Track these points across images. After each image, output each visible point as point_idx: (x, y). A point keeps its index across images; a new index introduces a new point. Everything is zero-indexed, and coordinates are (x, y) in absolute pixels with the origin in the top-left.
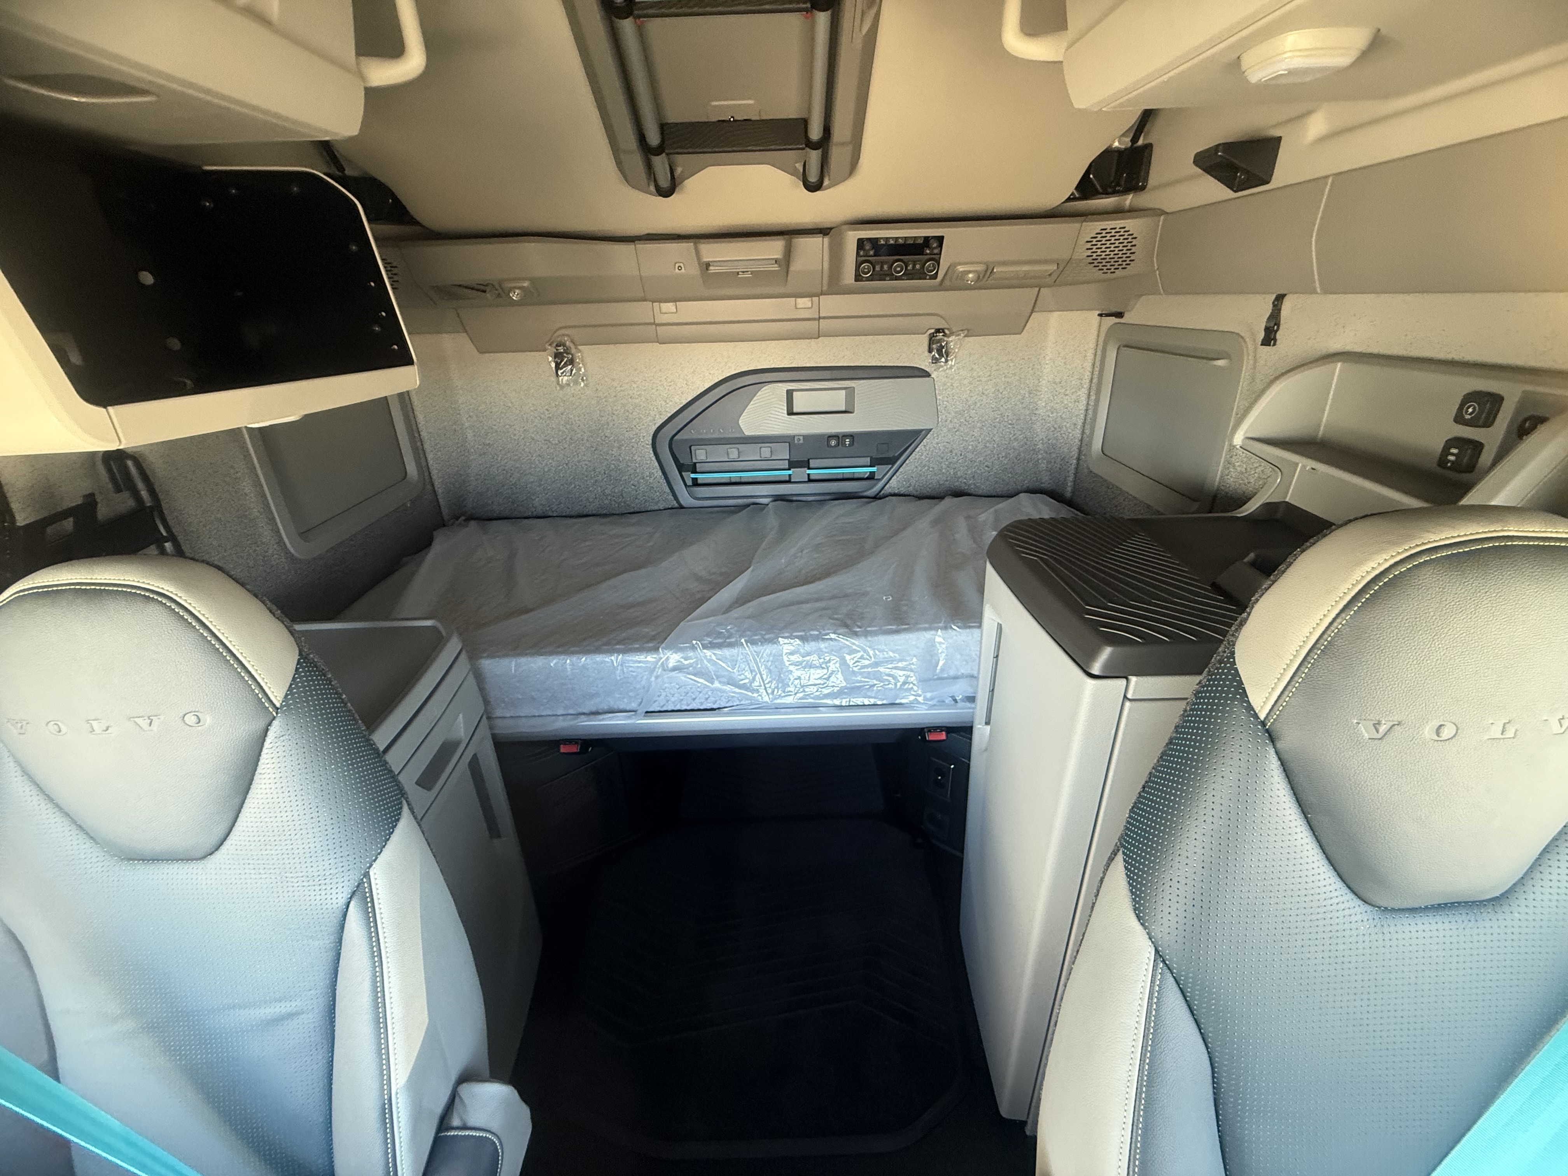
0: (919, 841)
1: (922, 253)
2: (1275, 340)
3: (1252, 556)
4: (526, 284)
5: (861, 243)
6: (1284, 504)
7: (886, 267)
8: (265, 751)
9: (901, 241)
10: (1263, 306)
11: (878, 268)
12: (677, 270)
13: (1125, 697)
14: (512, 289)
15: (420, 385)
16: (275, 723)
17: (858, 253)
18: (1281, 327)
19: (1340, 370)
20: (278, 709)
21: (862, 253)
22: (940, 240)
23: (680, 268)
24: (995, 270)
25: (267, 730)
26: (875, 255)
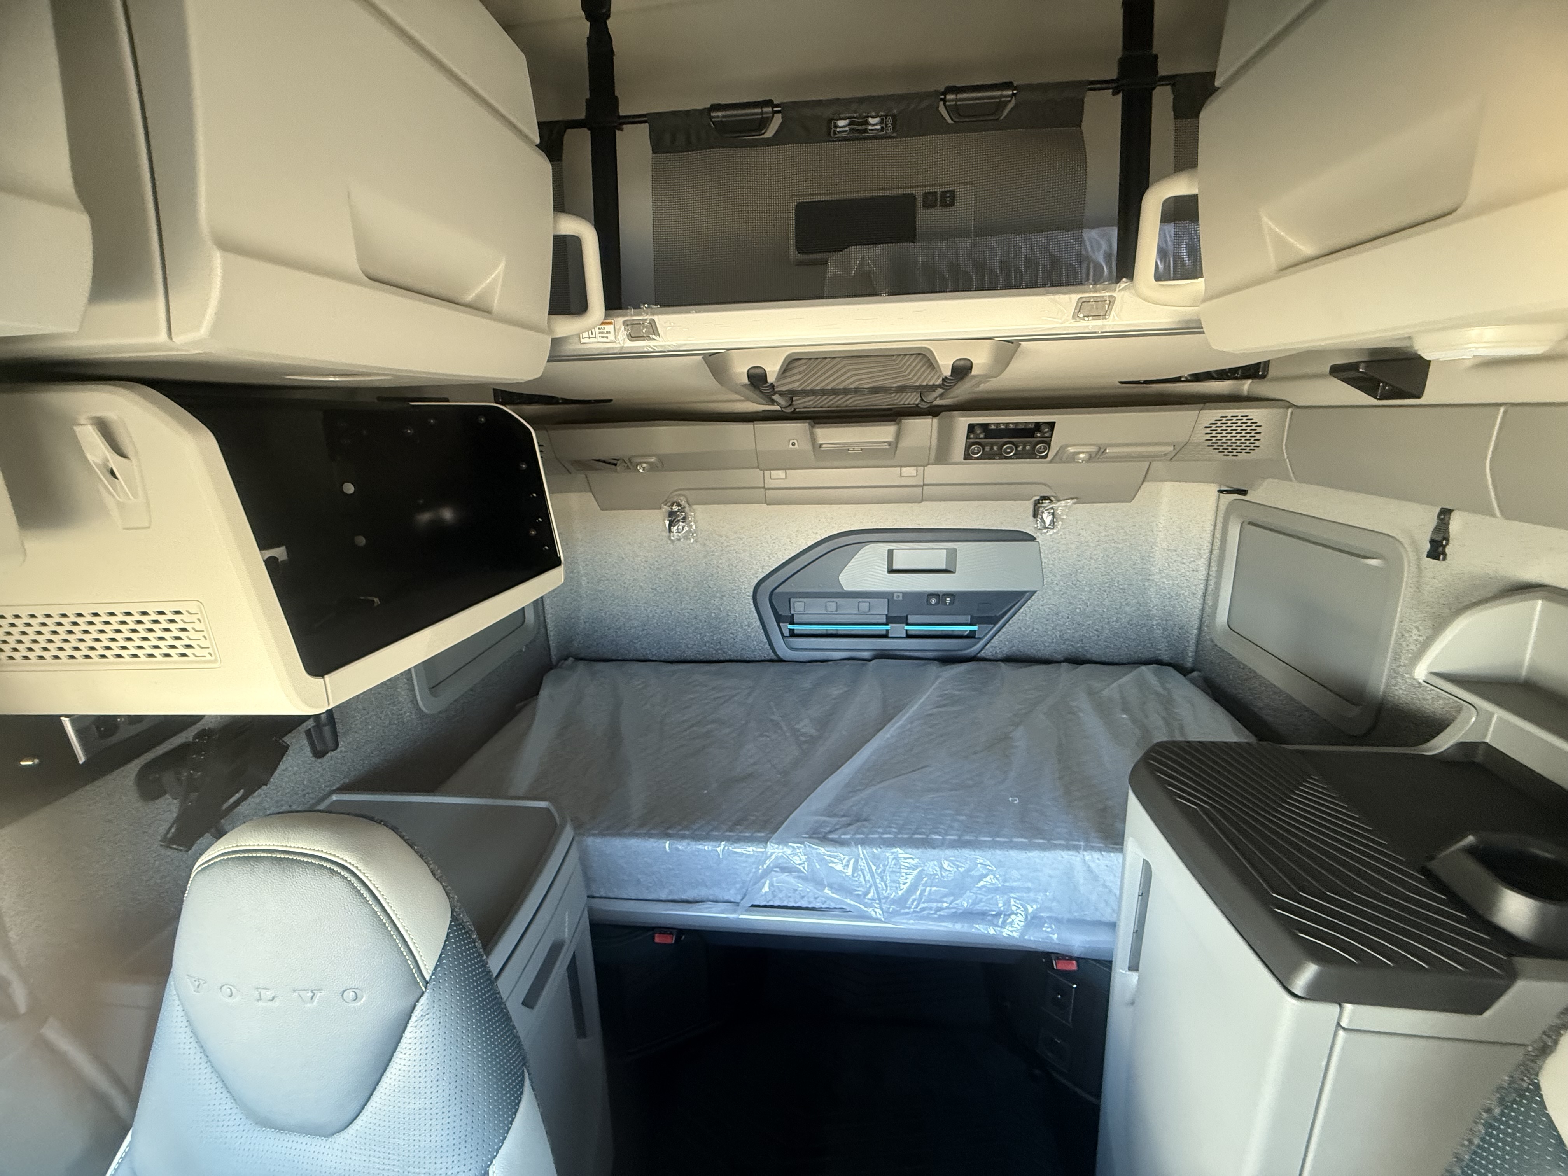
1: (1033, 436)
2: (1445, 554)
3: (1470, 839)
4: (653, 460)
5: (971, 428)
6: (1482, 747)
7: (995, 448)
8: (409, 1029)
9: (1011, 426)
10: (1428, 519)
11: (987, 449)
12: (791, 446)
13: (1339, 1025)
14: (640, 463)
16: (423, 1000)
17: (968, 437)
18: (1451, 541)
19: (1542, 611)
20: (427, 983)
21: (972, 436)
22: (1052, 425)
23: (793, 444)
24: (1108, 451)
25: (414, 1007)
26: (985, 438)
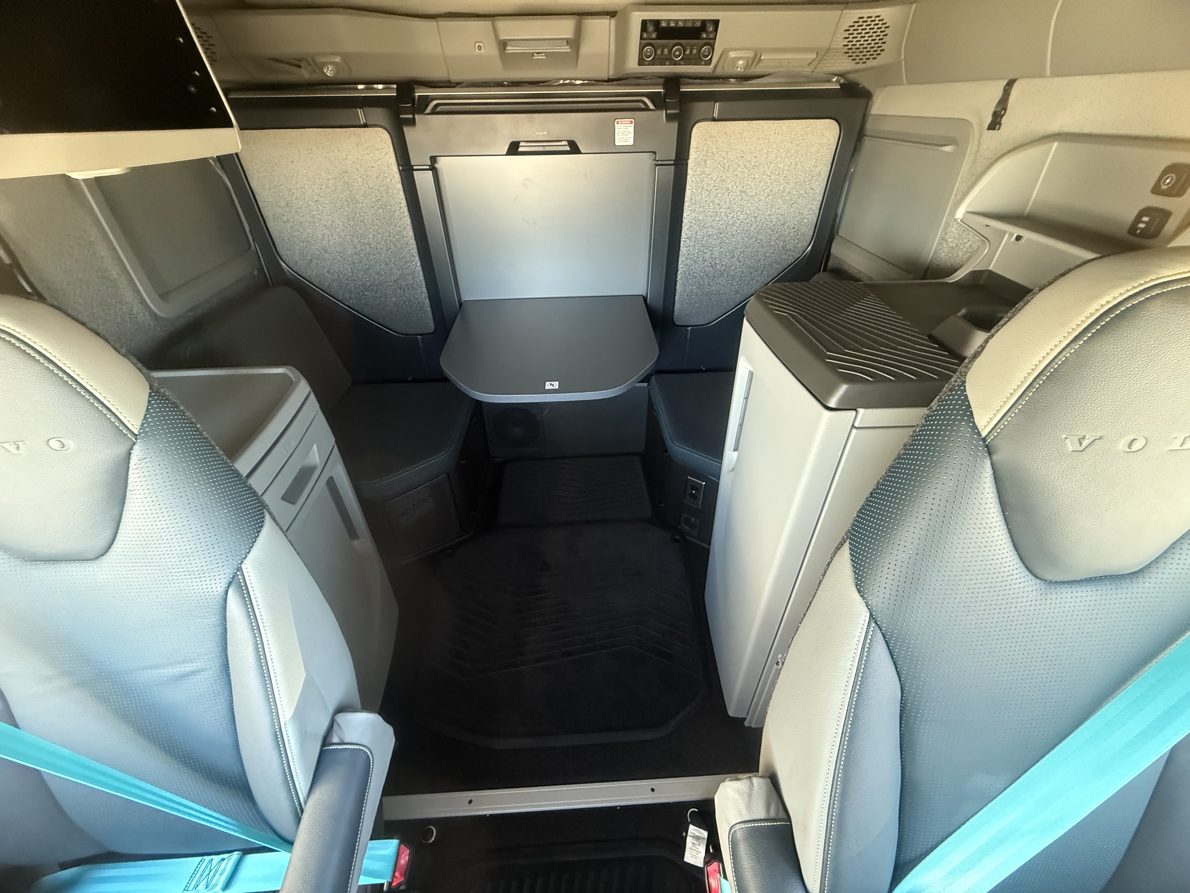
0: (677, 537)
1: (698, 37)
2: (1000, 124)
3: (964, 311)
4: (337, 59)
5: (644, 23)
6: (987, 273)
7: (666, 51)
8: (131, 471)
9: (681, 24)
10: (996, 90)
11: (659, 52)
12: (477, 50)
13: (853, 426)
14: (325, 64)
15: (242, 149)
16: (136, 447)
17: (642, 38)
18: (1007, 112)
19: (1057, 149)
20: (136, 435)
21: (645, 35)
22: (716, 23)
23: (480, 48)
24: (762, 58)
25: (130, 454)
26: (658, 38)
